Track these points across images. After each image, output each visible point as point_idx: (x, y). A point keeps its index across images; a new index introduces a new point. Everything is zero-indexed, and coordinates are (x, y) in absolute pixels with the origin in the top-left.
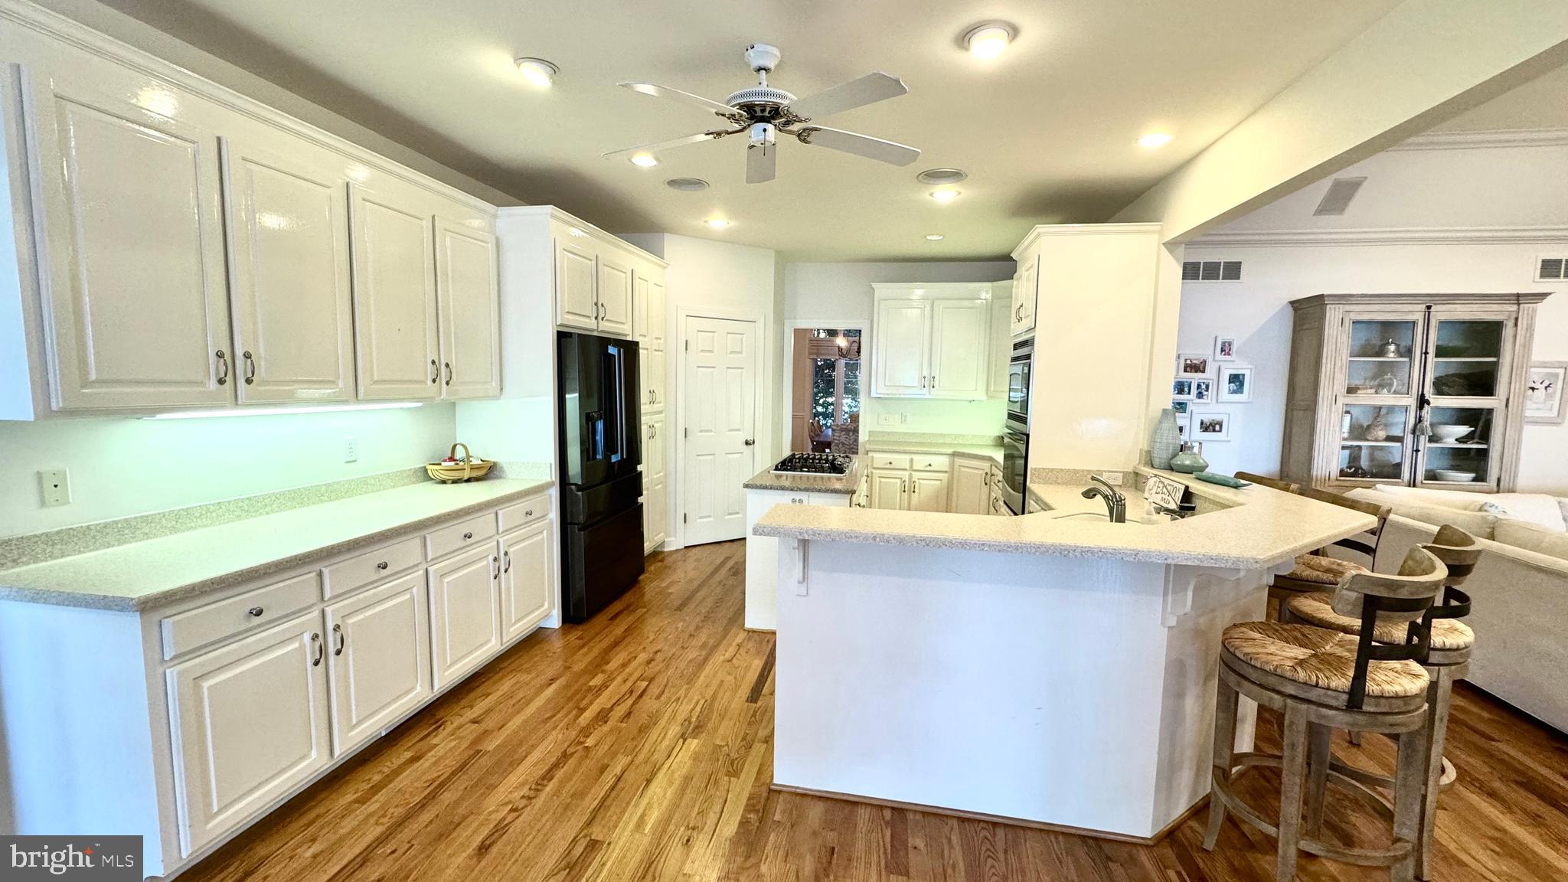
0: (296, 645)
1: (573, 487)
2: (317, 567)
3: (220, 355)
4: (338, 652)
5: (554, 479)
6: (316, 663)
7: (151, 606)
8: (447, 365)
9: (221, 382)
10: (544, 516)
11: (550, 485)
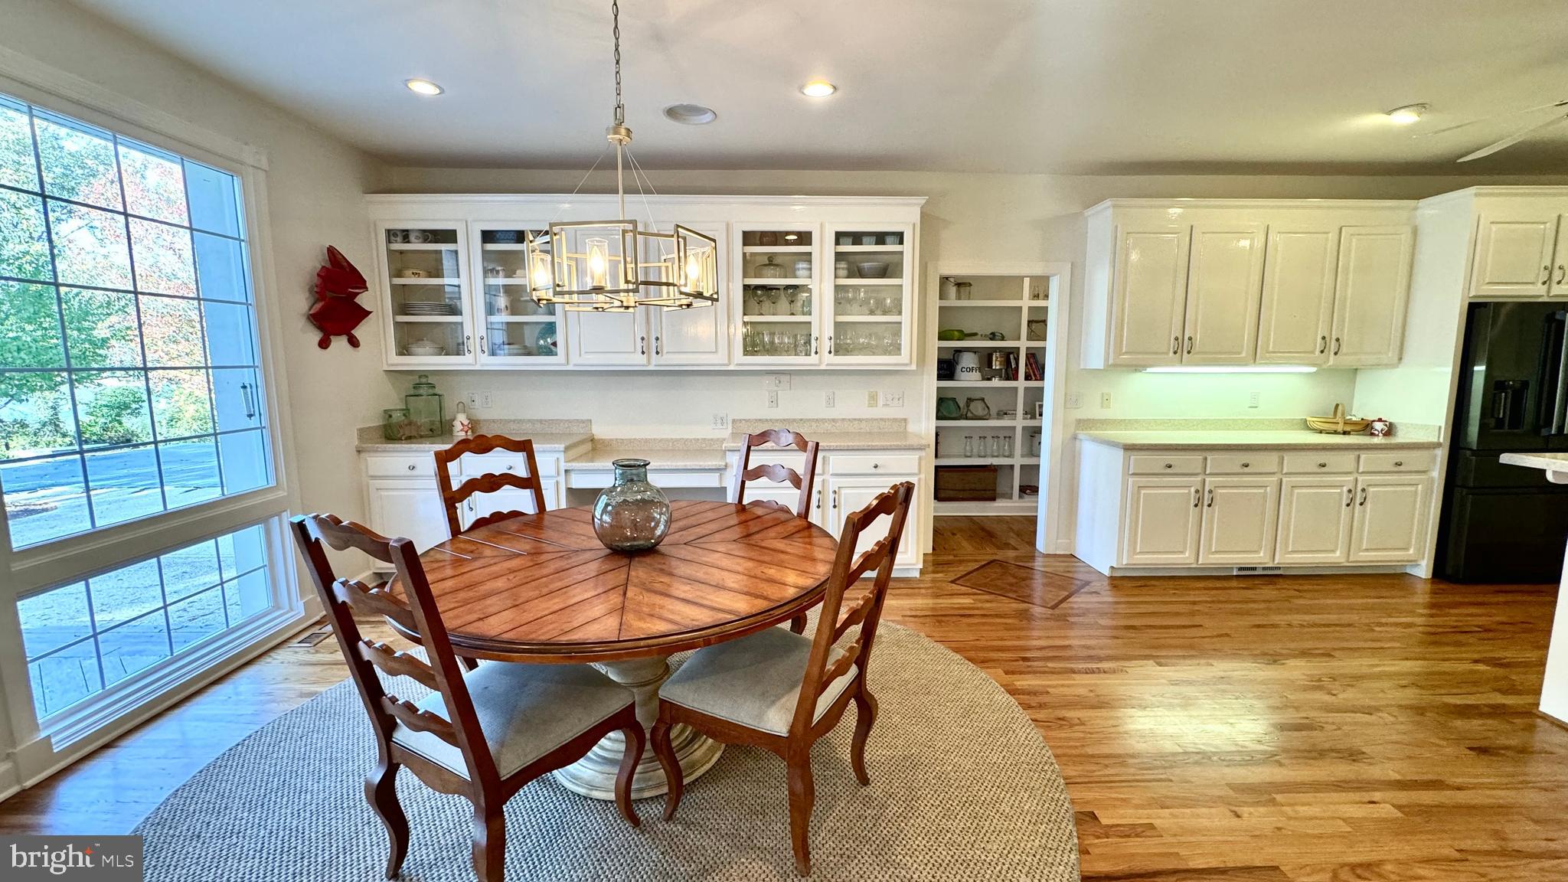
0: (1186, 491)
1: (1468, 453)
2: (1205, 454)
3: (1177, 339)
4: (1209, 505)
5: (1441, 440)
6: (1196, 506)
7: (1130, 448)
8: (1338, 340)
9: (1175, 353)
10: (1424, 472)
11: (1438, 445)
